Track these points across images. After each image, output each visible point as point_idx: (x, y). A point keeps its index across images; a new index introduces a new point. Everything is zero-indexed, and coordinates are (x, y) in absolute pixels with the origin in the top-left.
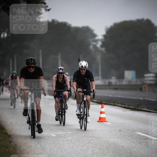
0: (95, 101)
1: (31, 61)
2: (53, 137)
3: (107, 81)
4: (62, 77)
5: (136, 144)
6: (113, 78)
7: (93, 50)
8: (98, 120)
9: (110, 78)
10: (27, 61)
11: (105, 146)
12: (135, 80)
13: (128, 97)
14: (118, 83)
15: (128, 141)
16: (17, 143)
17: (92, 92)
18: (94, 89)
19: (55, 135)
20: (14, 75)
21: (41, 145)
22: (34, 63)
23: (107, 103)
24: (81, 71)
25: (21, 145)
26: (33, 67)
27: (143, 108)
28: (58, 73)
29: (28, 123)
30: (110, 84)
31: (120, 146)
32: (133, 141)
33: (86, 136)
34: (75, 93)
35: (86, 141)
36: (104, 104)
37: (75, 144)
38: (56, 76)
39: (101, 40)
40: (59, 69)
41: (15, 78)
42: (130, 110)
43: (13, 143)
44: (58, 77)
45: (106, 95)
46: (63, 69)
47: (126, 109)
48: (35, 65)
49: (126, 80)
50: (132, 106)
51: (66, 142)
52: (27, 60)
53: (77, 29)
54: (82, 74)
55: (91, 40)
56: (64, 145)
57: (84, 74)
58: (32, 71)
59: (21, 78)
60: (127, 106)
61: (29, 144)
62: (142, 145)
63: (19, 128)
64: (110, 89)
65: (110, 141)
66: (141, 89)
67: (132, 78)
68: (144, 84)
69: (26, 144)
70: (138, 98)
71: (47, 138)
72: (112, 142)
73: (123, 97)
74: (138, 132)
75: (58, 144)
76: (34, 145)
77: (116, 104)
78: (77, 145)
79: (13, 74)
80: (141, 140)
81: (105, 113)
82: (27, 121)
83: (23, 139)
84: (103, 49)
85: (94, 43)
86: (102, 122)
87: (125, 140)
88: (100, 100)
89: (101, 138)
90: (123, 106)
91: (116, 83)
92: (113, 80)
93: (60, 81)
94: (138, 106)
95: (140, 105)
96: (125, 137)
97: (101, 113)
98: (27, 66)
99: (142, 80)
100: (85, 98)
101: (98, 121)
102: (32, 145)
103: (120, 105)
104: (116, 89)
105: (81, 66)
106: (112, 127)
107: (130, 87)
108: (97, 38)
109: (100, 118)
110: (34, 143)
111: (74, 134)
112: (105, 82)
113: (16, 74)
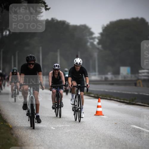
0: (93, 95)
1: (31, 59)
2: (52, 129)
3: (104, 77)
4: (57, 73)
5: (131, 136)
6: (109, 73)
7: (90, 47)
8: (95, 113)
9: (107, 74)
10: (27, 59)
11: (102, 138)
12: (130, 75)
13: (123, 92)
14: (114, 79)
15: (123, 134)
16: (18, 135)
17: (85, 87)
18: (88, 84)
19: (54, 127)
20: (15, 71)
21: (41, 138)
22: (34, 60)
23: (103, 97)
24: (76, 67)
25: (22, 137)
26: (33, 64)
27: (137, 102)
28: (54, 70)
29: (27, 115)
30: (106, 79)
31: (115, 138)
32: (128, 134)
33: (84, 129)
34: (70, 88)
35: (84, 134)
36: (101, 98)
37: (73, 136)
38: (52, 72)
39: (98, 38)
40: (55, 66)
41: (15, 73)
42: (125, 105)
43: (14, 136)
44: (54, 73)
45: (102, 90)
46: (58, 66)
47: (122, 103)
48: (35, 62)
49: (122, 76)
50: (127, 100)
51: (65, 135)
52: (27, 57)
53: (75, 28)
54: (77, 70)
55: (88, 37)
56: (63, 138)
57: (78, 70)
58: (32, 68)
59: (22, 74)
60: (122, 101)
61: (29, 136)
62: (136, 138)
63: (20, 121)
64: (106, 84)
65: (107, 134)
66: (136, 85)
67: (128, 74)
68: (138, 79)
69: (27, 137)
70: (133, 93)
71: (47, 130)
72: (108, 134)
73: (118, 92)
74: (133, 125)
75: (57, 137)
76: (34, 137)
77: (112, 99)
78: (75, 137)
79: (13, 70)
80: (136, 133)
81: (102, 107)
82: (26, 113)
83: (24, 132)
84: (100, 46)
85: (92, 41)
86: (99, 115)
87: (120, 132)
88: (97, 95)
89: (98, 131)
90: (119, 100)
91: (112, 78)
92: (109, 76)
93: (56, 77)
94: (133, 101)
95: (135, 99)
96: (120, 130)
97: (98, 107)
98: (27, 63)
99: (137, 75)
100: (79, 92)
101: (95, 115)
102: (33, 137)
103: (116, 99)
104: (112, 84)
105: (75, 62)
106: (108, 120)
107: (125, 82)
108: (94, 36)
109: (97, 112)
110: (34, 135)
111: (72, 127)
112: (102, 78)
113: (16, 70)
